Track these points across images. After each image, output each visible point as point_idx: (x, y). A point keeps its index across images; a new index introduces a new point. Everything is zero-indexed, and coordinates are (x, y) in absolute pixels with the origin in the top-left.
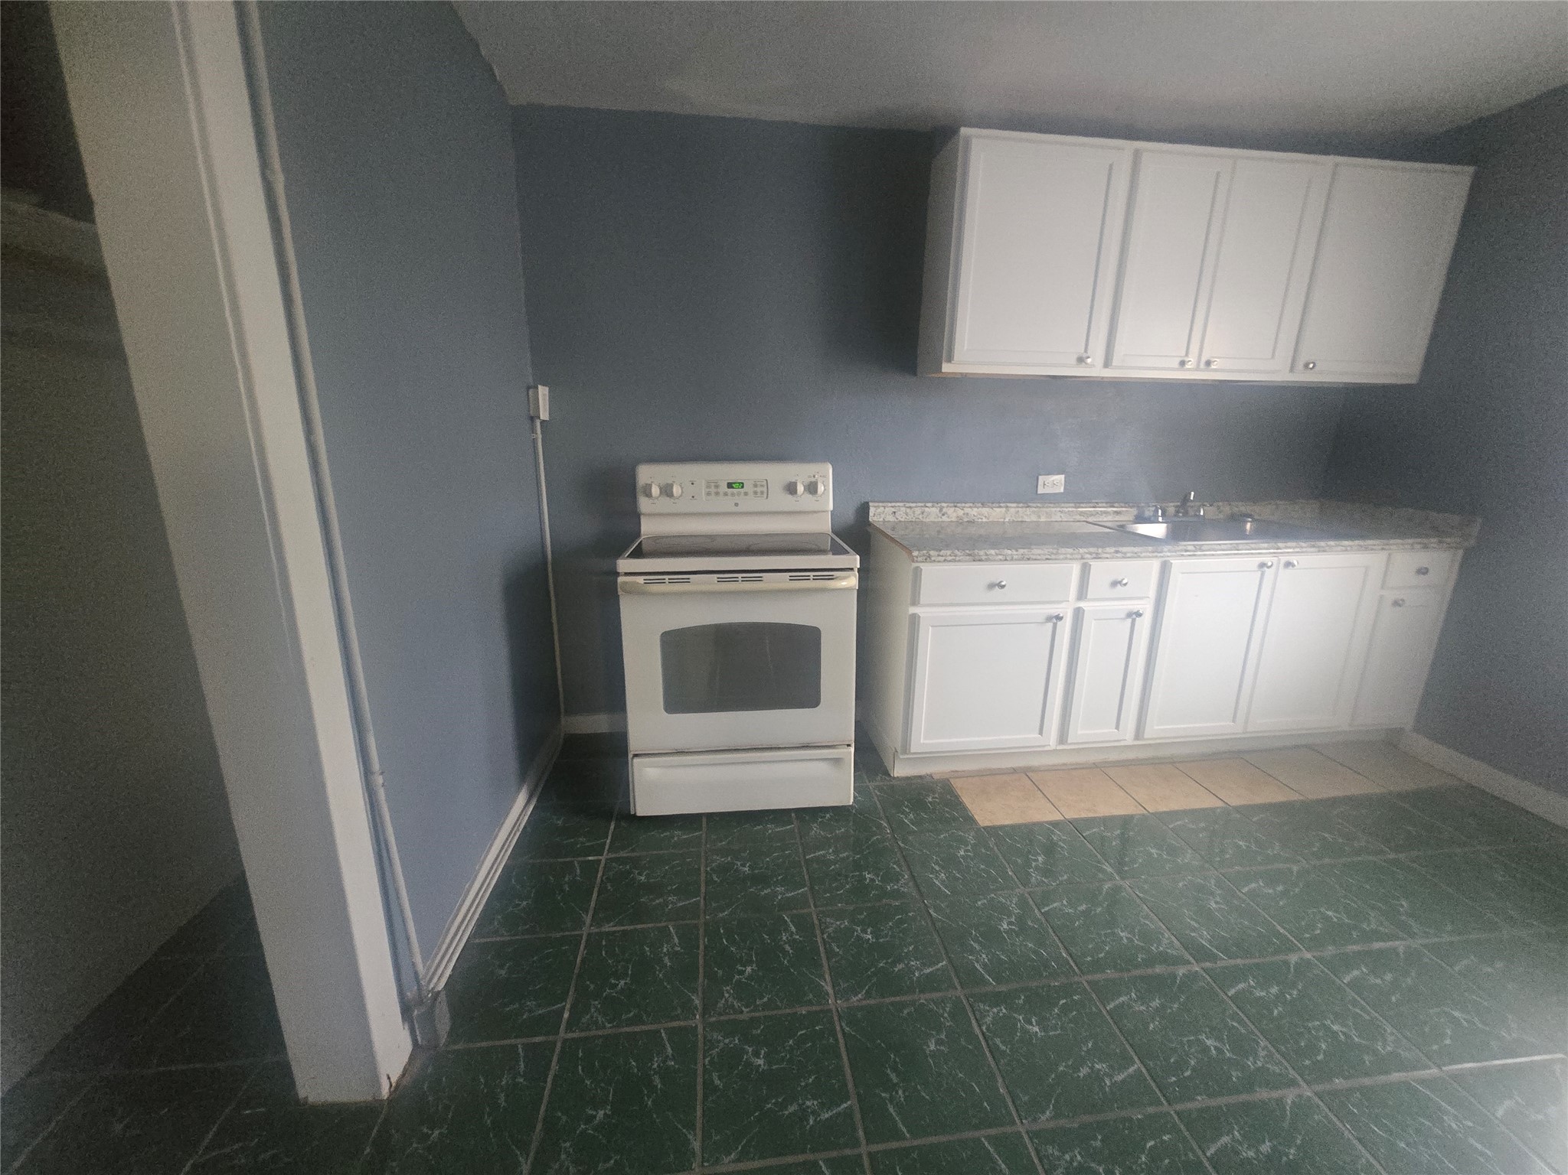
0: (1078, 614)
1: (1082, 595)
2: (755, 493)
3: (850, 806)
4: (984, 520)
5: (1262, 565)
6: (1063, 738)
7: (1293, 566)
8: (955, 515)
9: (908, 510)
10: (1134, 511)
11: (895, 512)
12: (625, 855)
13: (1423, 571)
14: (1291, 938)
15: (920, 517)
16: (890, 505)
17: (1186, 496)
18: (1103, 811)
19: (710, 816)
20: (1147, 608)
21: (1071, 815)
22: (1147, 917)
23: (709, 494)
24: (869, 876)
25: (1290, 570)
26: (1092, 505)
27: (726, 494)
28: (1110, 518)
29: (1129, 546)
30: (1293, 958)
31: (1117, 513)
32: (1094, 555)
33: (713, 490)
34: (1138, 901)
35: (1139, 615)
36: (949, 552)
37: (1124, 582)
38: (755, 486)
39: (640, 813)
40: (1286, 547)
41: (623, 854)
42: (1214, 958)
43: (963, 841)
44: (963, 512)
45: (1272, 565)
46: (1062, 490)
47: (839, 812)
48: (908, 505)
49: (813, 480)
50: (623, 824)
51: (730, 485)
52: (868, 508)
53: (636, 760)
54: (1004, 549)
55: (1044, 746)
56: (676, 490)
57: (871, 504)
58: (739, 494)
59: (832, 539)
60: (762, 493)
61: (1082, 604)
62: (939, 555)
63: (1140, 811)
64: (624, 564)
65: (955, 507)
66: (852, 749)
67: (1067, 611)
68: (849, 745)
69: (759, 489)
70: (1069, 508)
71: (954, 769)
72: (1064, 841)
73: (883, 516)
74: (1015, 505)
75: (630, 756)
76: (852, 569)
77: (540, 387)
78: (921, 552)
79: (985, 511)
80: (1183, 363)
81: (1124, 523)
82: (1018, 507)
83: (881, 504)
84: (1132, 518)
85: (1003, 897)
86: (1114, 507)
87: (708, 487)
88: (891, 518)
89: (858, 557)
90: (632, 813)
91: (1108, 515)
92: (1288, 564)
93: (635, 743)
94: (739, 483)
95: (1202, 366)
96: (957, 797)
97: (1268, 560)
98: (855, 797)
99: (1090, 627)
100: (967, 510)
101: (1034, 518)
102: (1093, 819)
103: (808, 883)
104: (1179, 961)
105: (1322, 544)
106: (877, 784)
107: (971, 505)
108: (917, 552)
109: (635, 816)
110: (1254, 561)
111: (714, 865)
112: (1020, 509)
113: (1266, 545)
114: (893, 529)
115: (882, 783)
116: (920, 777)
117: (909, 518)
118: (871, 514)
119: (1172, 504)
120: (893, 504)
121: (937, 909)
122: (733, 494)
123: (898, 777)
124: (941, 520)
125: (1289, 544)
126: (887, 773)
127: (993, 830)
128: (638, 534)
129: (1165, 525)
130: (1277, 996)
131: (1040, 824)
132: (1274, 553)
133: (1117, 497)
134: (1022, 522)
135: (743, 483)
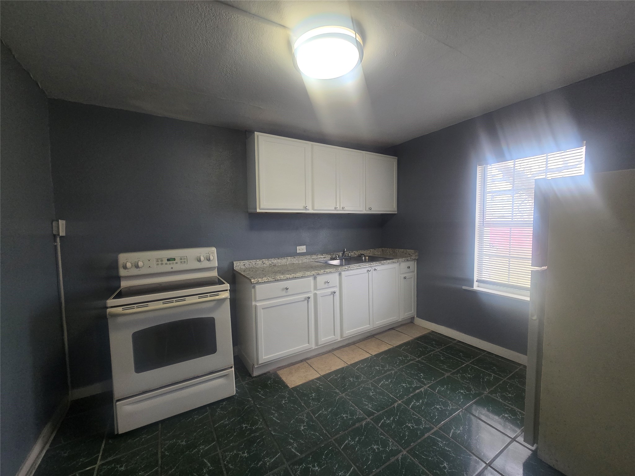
0: (315, 295)
1: (315, 288)
2: (181, 262)
3: (234, 395)
4: (279, 264)
5: (368, 271)
6: (317, 343)
7: (376, 270)
8: (268, 263)
9: (250, 263)
10: (330, 256)
11: (244, 265)
12: (111, 459)
13: (409, 267)
14: (395, 398)
15: (255, 265)
16: (242, 262)
17: (344, 251)
18: (334, 368)
19: (163, 422)
20: (337, 290)
21: (323, 373)
22: (352, 406)
23: (158, 264)
24: (245, 426)
25: (375, 272)
26: (316, 255)
27: (166, 264)
28: (322, 259)
29: (328, 269)
30: (396, 405)
31: (325, 257)
32: (317, 273)
33: (160, 263)
34: (348, 400)
35: (335, 293)
36: (266, 279)
37: (328, 281)
38: (181, 259)
39: (121, 432)
40: (373, 264)
41: (109, 459)
42: (373, 413)
43: (284, 397)
44: (271, 262)
45: (370, 271)
46: (306, 251)
47: (229, 399)
48: (249, 261)
49: (208, 255)
50: (110, 441)
51: (168, 260)
52: (233, 263)
53: (118, 403)
54: (286, 275)
55: (310, 348)
56: (140, 264)
57: (234, 262)
58: (173, 263)
59: (218, 278)
60: (184, 262)
61: (315, 292)
62: (262, 280)
63: (346, 365)
64: (111, 302)
65: (268, 260)
66: (233, 369)
67: (311, 295)
68: (232, 367)
69: (183, 261)
70: (309, 257)
71: (277, 367)
72: (321, 385)
73: (239, 266)
74: (290, 258)
75: (114, 402)
76: (227, 290)
77: (59, 220)
78: (255, 280)
79: (279, 261)
80: (335, 208)
81: (327, 261)
82: (291, 258)
83: (238, 262)
84: (329, 259)
85: (301, 416)
86: (323, 256)
87: (157, 261)
88: (243, 267)
89: (229, 285)
90: (116, 433)
91: (322, 258)
92: (375, 270)
93: (117, 394)
94: (173, 259)
95: (341, 209)
96: (280, 378)
97: (369, 269)
98: (236, 391)
99: (320, 300)
100: (273, 261)
101: (297, 262)
102: (331, 373)
103: (216, 439)
104: (363, 419)
105: (382, 262)
106: (246, 382)
107: (274, 259)
108: (253, 280)
109: (118, 434)
110: (366, 270)
111: (166, 447)
112: (292, 259)
113: (367, 264)
114: (244, 271)
115: (248, 381)
116: (265, 374)
117: (250, 266)
118: (235, 266)
119: (341, 253)
120: (244, 261)
121: (275, 430)
122: (170, 264)
123: (255, 376)
124: (263, 266)
125: (374, 263)
126: (250, 375)
127: (295, 389)
128: (120, 286)
129: (339, 260)
130: (393, 421)
131: (312, 381)
132: (370, 266)
133: (324, 252)
134: (293, 263)
135: (175, 258)
